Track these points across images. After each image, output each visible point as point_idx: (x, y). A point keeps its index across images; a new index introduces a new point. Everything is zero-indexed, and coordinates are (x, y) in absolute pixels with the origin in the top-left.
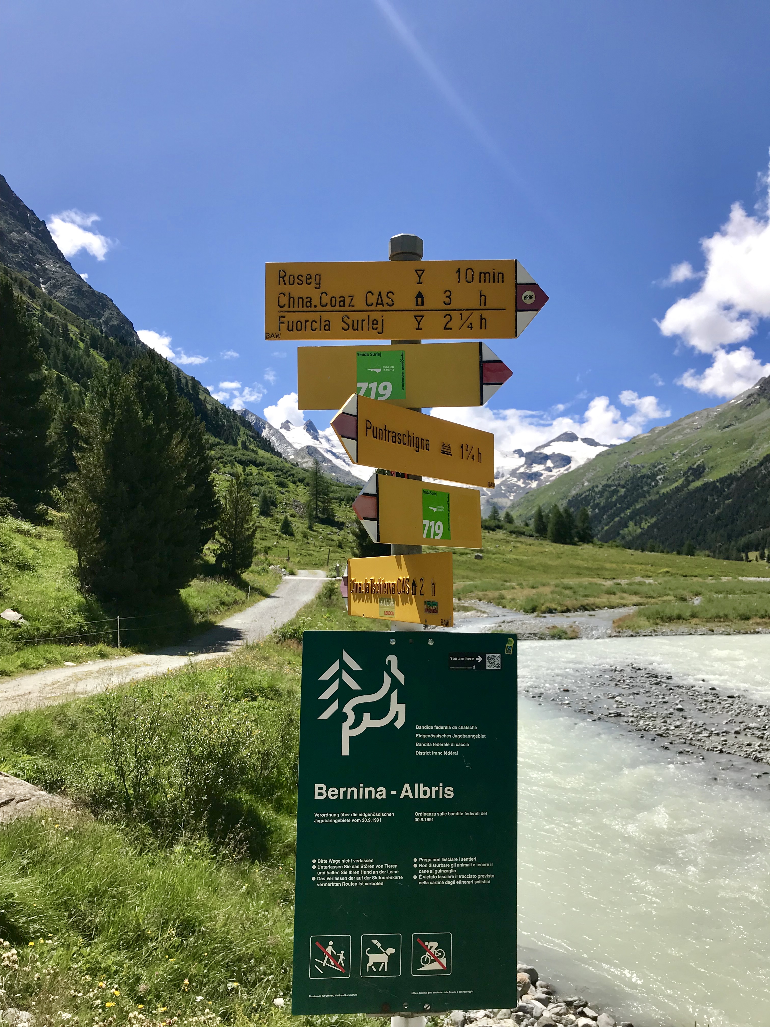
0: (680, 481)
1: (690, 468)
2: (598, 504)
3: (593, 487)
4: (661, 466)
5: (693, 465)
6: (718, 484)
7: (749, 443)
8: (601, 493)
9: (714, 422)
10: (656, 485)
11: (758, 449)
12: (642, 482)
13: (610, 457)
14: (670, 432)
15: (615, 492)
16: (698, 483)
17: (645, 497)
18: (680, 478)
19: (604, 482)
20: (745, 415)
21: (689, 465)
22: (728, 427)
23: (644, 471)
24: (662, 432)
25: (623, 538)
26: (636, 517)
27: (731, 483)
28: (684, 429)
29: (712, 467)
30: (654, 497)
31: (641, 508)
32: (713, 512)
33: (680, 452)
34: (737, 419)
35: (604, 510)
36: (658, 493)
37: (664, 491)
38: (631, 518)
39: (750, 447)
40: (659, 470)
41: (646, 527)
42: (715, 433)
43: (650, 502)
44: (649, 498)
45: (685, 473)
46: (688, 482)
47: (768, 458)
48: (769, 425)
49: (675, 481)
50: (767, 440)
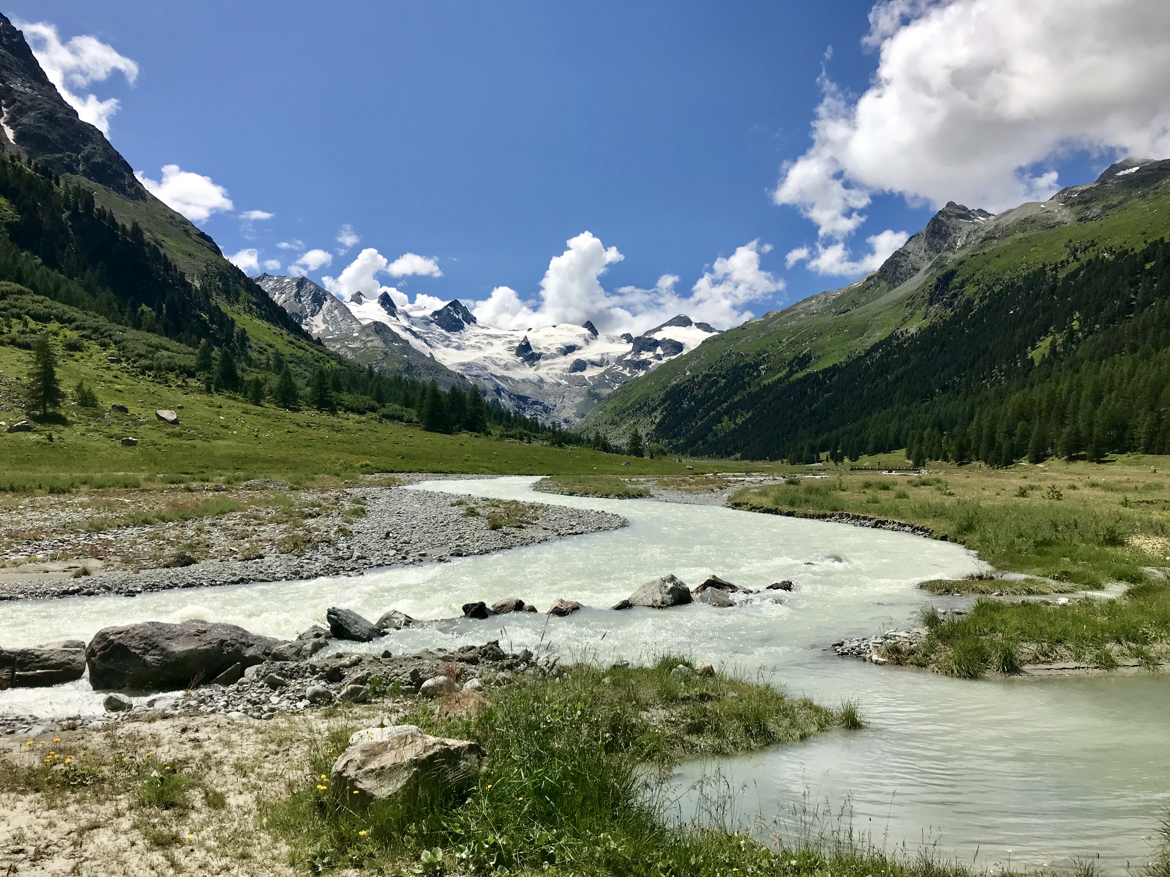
0: (784, 372)
1: (796, 357)
2: (696, 396)
3: (693, 377)
4: (765, 355)
5: (799, 354)
6: (820, 376)
7: (862, 330)
8: (700, 384)
9: (830, 308)
10: (759, 375)
11: (869, 337)
12: (743, 372)
13: (717, 344)
14: (784, 317)
15: (716, 382)
16: (801, 375)
17: (745, 389)
18: (784, 368)
19: (705, 372)
20: (863, 300)
21: (796, 353)
22: (844, 312)
23: (748, 360)
24: (776, 317)
25: (716, 434)
26: (731, 412)
27: (834, 375)
28: (798, 314)
29: (819, 357)
30: (753, 389)
31: (738, 401)
32: (810, 406)
33: (787, 340)
34: (855, 304)
35: (701, 402)
36: (759, 384)
37: (766, 382)
38: (726, 412)
39: (863, 334)
40: (764, 359)
41: (740, 423)
42: (829, 319)
43: (749, 394)
44: (749, 390)
45: (790, 363)
46: (791, 373)
47: (875, 347)
48: (885, 311)
49: (780, 371)
50: (880, 327)
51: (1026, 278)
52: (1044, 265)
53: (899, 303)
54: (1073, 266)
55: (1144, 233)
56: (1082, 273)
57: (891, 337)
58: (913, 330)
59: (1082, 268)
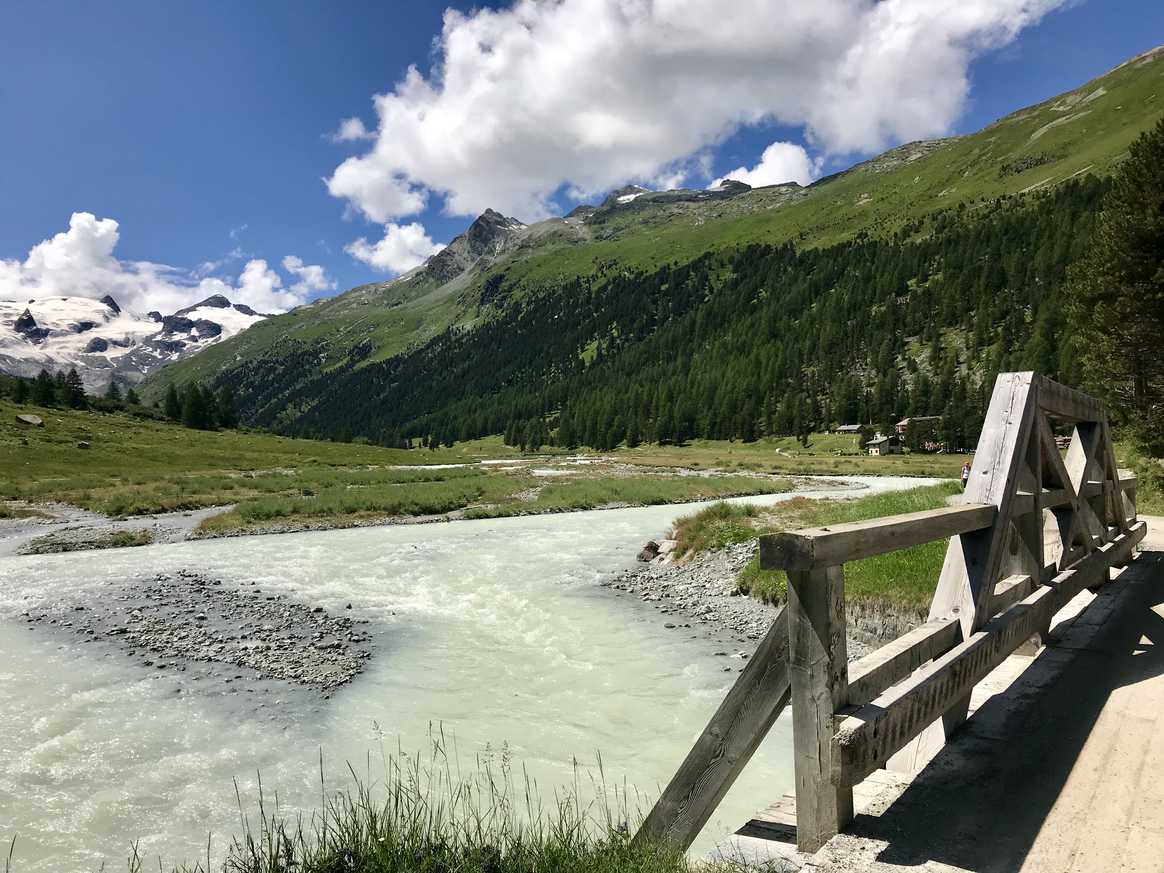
0: (345, 361)
1: (356, 347)
2: (252, 383)
3: (247, 363)
4: (323, 343)
5: (359, 343)
6: (384, 366)
7: (418, 323)
8: (256, 370)
9: (383, 298)
10: (319, 363)
11: (426, 331)
12: (303, 359)
13: (267, 328)
14: (336, 306)
15: (273, 369)
16: (364, 364)
17: (306, 376)
18: (345, 357)
19: (260, 358)
20: (414, 294)
21: (355, 343)
22: (396, 305)
23: (306, 347)
24: (328, 304)
25: (281, 422)
26: (296, 398)
27: (398, 366)
28: (350, 303)
29: (379, 347)
30: (315, 378)
31: (301, 388)
32: (378, 395)
33: (346, 328)
34: (406, 297)
35: (259, 389)
36: (320, 372)
37: (327, 370)
38: (289, 400)
39: (418, 328)
40: (322, 346)
41: (306, 410)
42: (383, 311)
43: (312, 382)
44: (310, 378)
45: (350, 352)
46: (353, 362)
47: (434, 341)
48: (437, 306)
49: (340, 360)
50: (434, 322)
51: (565, 288)
52: (578, 278)
53: (450, 299)
54: (602, 281)
55: (653, 258)
56: (610, 288)
57: (448, 331)
58: (468, 327)
59: (609, 283)
